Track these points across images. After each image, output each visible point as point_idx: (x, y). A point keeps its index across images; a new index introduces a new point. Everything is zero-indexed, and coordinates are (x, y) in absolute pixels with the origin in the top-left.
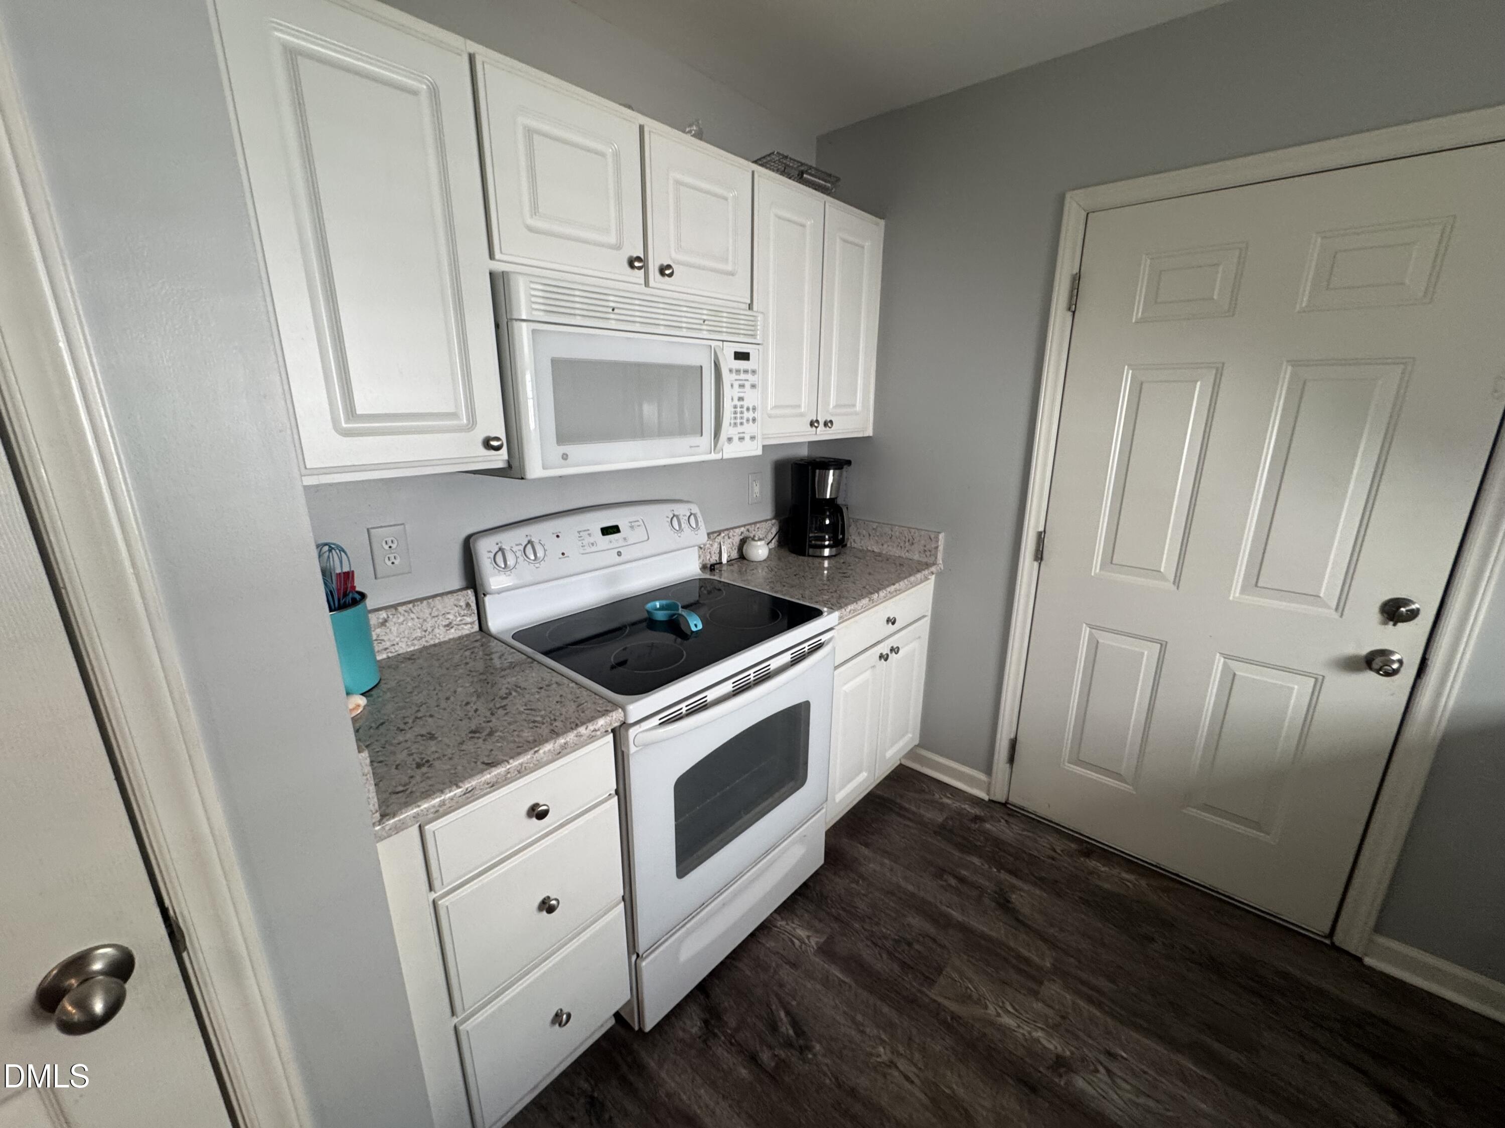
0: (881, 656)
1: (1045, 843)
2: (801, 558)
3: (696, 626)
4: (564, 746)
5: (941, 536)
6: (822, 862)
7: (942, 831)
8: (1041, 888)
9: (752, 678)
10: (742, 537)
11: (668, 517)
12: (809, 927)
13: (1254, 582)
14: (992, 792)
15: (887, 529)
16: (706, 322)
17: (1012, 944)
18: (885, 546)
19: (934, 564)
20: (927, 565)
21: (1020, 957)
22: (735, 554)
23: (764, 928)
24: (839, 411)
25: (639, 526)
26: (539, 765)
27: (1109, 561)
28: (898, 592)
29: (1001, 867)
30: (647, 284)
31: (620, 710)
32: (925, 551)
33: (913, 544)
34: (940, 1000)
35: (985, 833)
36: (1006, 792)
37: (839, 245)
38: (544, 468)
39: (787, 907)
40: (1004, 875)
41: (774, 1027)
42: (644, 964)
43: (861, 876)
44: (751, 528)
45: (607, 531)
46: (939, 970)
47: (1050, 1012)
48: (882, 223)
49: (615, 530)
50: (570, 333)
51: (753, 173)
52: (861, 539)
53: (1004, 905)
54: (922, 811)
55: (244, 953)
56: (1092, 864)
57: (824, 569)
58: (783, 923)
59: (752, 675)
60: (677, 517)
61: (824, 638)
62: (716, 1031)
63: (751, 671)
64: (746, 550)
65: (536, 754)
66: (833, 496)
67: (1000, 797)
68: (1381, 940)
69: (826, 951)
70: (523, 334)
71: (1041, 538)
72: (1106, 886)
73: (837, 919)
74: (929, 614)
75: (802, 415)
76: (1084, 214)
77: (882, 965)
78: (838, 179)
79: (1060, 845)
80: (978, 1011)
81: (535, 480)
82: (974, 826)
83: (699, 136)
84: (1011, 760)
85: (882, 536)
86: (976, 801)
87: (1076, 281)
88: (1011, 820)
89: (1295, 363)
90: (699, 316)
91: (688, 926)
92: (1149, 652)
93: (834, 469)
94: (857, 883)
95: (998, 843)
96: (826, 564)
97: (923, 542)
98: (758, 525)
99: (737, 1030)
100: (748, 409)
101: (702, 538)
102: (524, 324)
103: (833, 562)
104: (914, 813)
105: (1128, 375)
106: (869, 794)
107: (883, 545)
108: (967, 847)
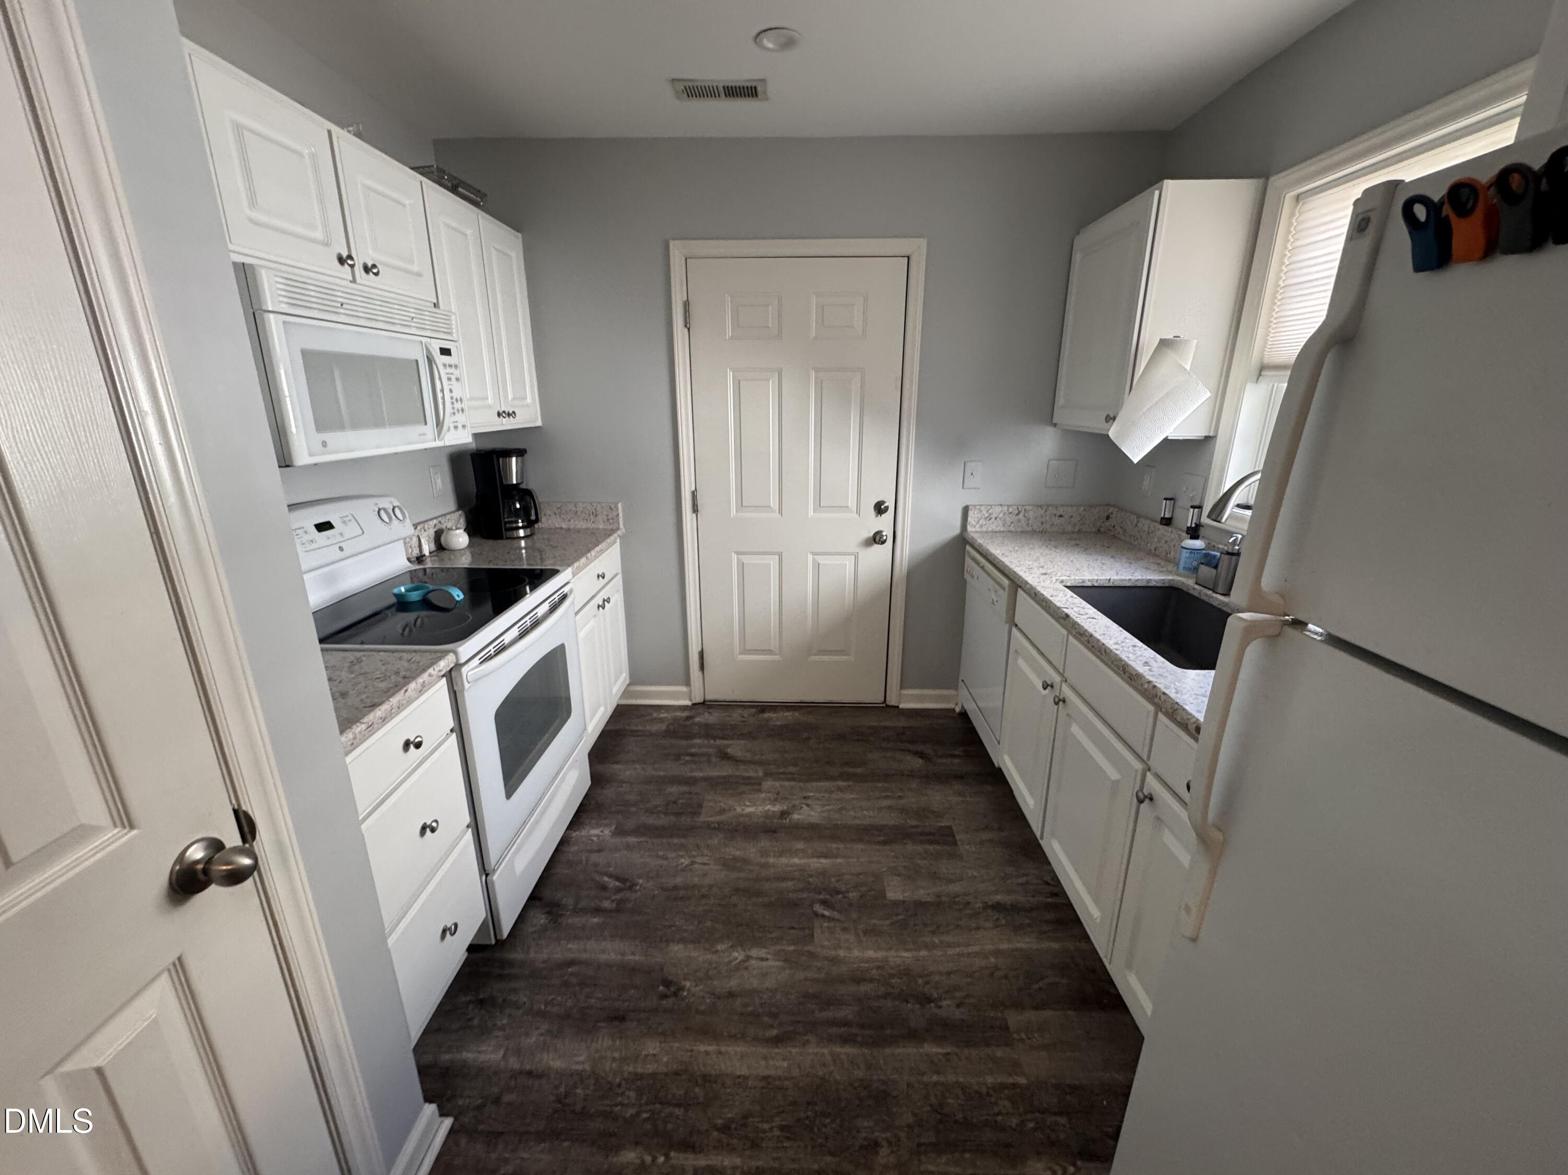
0: (599, 606)
1: (736, 715)
2: (499, 541)
3: (458, 596)
4: (423, 685)
5: (620, 505)
6: (589, 783)
7: (668, 734)
8: (743, 739)
9: (528, 624)
10: (436, 530)
11: (374, 511)
12: (598, 826)
13: (819, 506)
14: (693, 697)
15: (571, 507)
16: (414, 320)
17: (737, 773)
18: (572, 522)
19: (618, 529)
20: (613, 531)
21: (744, 778)
22: (433, 547)
23: (563, 842)
24: (517, 403)
25: (350, 521)
26: (410, 702)
27: (741, 505)
28: (602, 552)
29: (715, 738)
30: (354, 281)
31: (452, 654)
32: (608, 520)
33: (596, 516)
34: (707, 819)
35: (695, 724)
36: (702, 696)
37: (494, 252)
38: (310, 455)
39: (576, 822)
40: (718, 742)
41: (604, 888)
42: (495, 877)
43: (622, 782)
44: (442, 520)
45: (323, 527)
46: (700, 806)
47: (770, 795)
48: (520, 235)
49: (328, 526)
50: (311, 326)
51: (421, 182)
52: (548, 519)
53: (725, 756)
54: (648, 728)
55: (287, 841)
56: (766, 715)
57: (521, 549)
58: (577, 833)
59: (529, 621)
60: (385, 510)
61: (566, 590)
62: (560, 912)
63: (527, 618)
64: (446, 540)
65: (407, 693)
66: (519, 482)
67: (699, 699)
68: (904, 692)
69: (620, 832)
70: (274, 324)
71: (694, 495)
72: (779, 723)
73: (618, 812)
74: (620, 571)
75: (490, 407)
76: (683, 259)
77: (663, 821)
78: (486, 195)
79: (746, 713)
80: (731, 814)
81: (299, 467)
82: (688, 723)
83: (358, 135)
84: (702, 667)
85: (567, 513)
86: (684, 708)
87: (686, 305)
88: (711, 710)
89: (817, 370)
90: (408, 314)
91: (518, 841)
92: (773, 561)
93: (517, 457)
94: (622, 786)
95: (707, 726)
96: (523, 543)
97: (605, 513)
98: (448, 517)
99: (577, 903)
100: (457, 400)
101: (407, 529)
102: (271, 316)
103: (529, 541)
104: (642, 731)
105: (730, 375)
106: (603, 731)
107: (569, 521)
108: (689, 736)
